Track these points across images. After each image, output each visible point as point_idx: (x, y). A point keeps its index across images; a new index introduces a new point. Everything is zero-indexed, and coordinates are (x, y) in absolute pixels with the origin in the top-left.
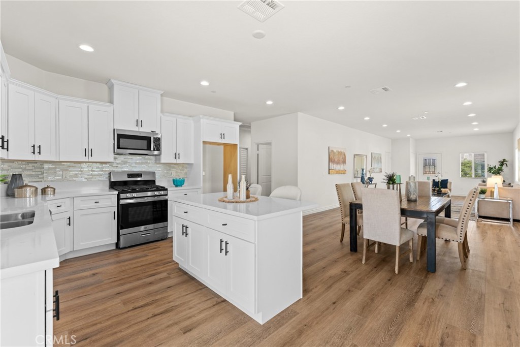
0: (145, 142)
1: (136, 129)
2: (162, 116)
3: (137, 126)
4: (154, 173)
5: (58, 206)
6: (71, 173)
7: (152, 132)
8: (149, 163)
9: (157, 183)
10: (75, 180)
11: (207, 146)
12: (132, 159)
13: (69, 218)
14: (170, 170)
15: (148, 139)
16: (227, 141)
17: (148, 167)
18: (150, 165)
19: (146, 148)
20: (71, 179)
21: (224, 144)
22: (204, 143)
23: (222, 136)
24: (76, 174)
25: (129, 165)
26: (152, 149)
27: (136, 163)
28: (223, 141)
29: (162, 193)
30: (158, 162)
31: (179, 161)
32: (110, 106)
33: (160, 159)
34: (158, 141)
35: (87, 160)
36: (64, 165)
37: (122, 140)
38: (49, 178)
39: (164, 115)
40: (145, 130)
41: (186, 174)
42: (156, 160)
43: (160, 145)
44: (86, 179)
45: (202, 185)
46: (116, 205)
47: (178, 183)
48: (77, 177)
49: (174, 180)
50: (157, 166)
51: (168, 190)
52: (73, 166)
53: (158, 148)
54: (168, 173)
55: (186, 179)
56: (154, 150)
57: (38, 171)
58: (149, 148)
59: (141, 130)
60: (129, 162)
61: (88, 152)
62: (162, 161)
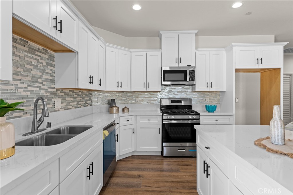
0: (183, 75)
1: (177, 65)
2: (196, 51)
3: (177, 63)
4: (190, 100)
5: (127, 121)
6: (140, 99)
7: (188, 66)
8: (187, 92)
9: (193, 109)
10: (142, 104)
11: (241, 74)
12: (175, 89)
13: (134, 129)
14: (204, 97)
15: (185, 72)
16: (265, 65)
17: (187, 95)
18: (188, 93)
19: (183, 80)
20: (140, 103)
21: (262, 69)
22: (237, 70)
23: (259, 61)
24: (142, 100)
25: (173, 94)
26: (188, 80)
27: (178, 92)
28: (261, 66)
29: (195, 117)
30: (193, 91)
31: (211, 90)
32: (159, 51)
33: (195, 88)
34: (192, 72)
35: (146, 91)
36: (136, 94)
37: (166, 75)
38: (130, 102)
39: (198, 51)
40: (183, 65)
41: (219, 101)
42: (192, 89)
43: (194, 77)
44: (147, 103)
45: (234, 112)
46: (161, 123)
47: (210, 109)
48: (143, 102)
49: (206, 106)
50: (194, 94)
51: (200, 115)
52: (141, 95)
53: (193, 79)
54: (202, 100)
55: (218, 106)
56: (190, 80)
57: (125, 98)
58: (185, 80)
59: (180, 65)
60: (173, 92)
61: (147, 85)
62: (197, 90)
